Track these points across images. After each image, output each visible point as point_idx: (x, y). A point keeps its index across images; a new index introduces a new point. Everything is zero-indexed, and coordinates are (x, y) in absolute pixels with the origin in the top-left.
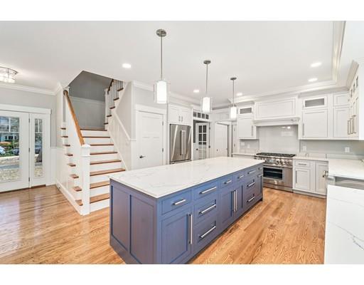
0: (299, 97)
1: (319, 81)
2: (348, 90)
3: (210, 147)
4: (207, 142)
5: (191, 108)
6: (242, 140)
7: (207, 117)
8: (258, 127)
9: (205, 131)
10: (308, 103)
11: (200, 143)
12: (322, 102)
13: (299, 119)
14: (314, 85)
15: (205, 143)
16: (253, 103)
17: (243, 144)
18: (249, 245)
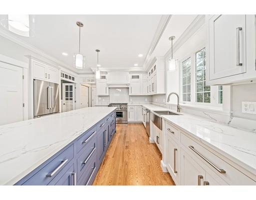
0: (129, 73)
1: (138, 66)
2: (147, 73)
3: (75, 102)
4: (73, 98)
5: (59, 69)
6: (100, 96)
7: (73, 79)
8: (109, 88)
9: (71, 89)
10: (133, 77)
11: (67, 99)
12: (138, 77)
13: (129, 84)
14: (136, 68)
15: (71, 99)
16: (107, 73)
17: (100, 98)
18: (119, 168)
